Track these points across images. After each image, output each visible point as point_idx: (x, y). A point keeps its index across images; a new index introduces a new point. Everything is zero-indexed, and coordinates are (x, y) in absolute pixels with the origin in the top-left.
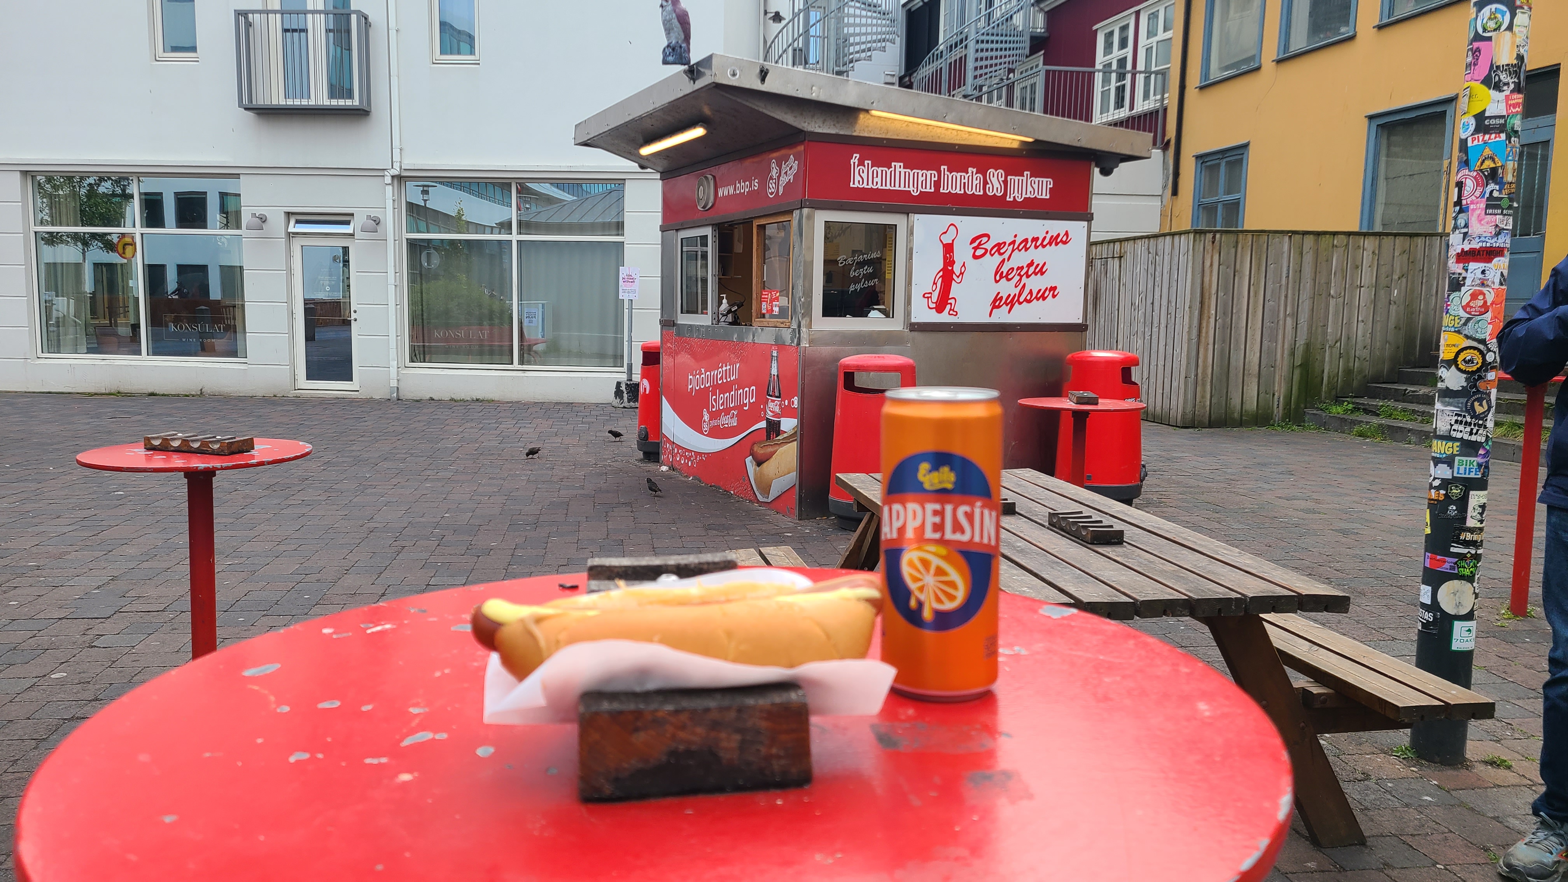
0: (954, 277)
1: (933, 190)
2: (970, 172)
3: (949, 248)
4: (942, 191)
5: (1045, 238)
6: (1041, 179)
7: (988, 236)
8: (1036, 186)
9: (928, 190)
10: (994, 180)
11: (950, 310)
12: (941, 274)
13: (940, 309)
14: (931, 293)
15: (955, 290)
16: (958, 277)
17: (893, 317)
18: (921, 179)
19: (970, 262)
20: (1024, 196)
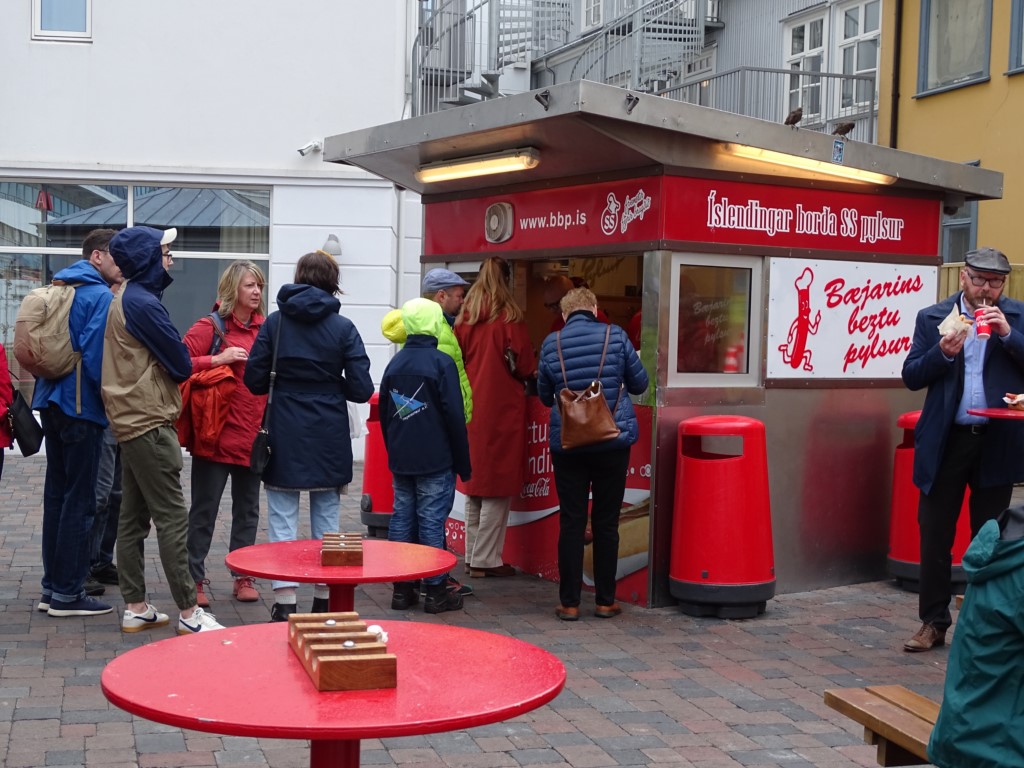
0: (810, 327)
1: (788, 231)
2: (825, 210)
3: (804, 295)
4: (797, 231)
5: (897, 284)
6: (892, 219)
7: (841, 281)
8: (887, 227)
9: (784, 230)
10: (848, 220)
11: (806, 364)
12: (797, 324)
13: (795, 364)
14: (786, 345)
15: (811, 342)
16: (813, 327)
17: (748, 372)
18: (777, 218)
19: (826, 312)
20: (877, 237)
